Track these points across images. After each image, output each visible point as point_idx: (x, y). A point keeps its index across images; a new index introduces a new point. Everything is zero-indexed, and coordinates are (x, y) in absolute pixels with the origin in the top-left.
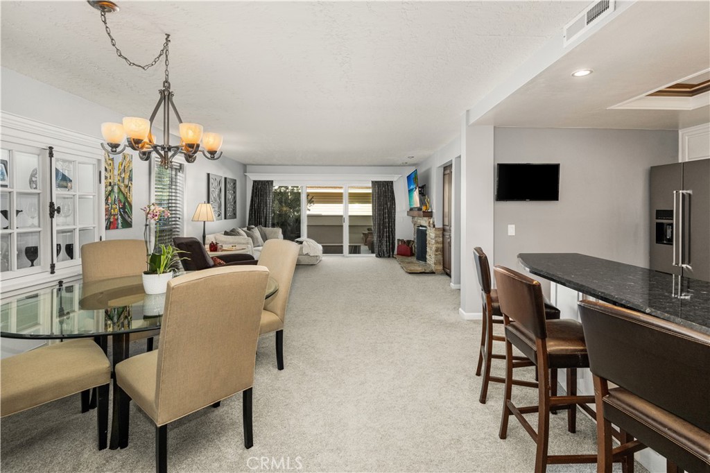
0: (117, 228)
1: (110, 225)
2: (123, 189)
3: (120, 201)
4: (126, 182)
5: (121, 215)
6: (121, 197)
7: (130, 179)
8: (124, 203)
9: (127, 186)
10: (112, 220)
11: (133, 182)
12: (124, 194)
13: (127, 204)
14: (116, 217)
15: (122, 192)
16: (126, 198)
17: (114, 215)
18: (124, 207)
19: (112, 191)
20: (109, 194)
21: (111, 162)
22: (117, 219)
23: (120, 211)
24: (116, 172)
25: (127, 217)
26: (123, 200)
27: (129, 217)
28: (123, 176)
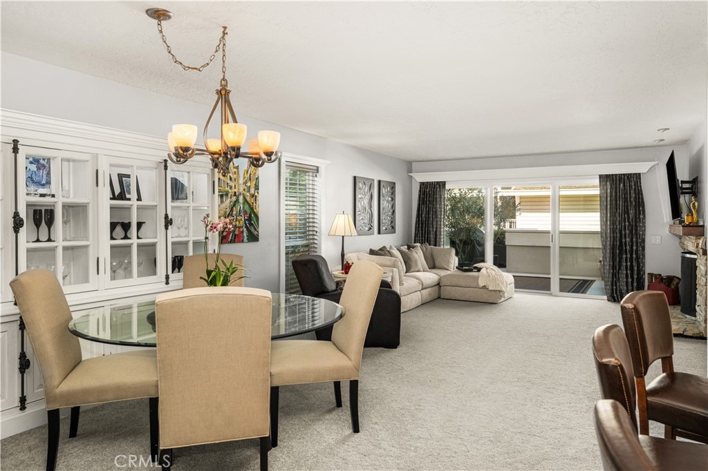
0: (243, 241)
1: (235, 238)
2: (248, 199)
3: (245, 212)
4: (252, 191)
5: (247, 227)
6: (247, 207)
7: (257, 188)
8: (250, 215)
9: (253, 196)
10: (237, 233)
11: (260, 191)
12: (249, 205)
13: (253, 215)
14: (241, 230)
15: (248, 203)
16: (252, 209)
17: (240, 228)
18: (250, 219)
19: (237, 201)
20: (234, 205)
21: (235, 170)
22: (243, 232)
23: (245, 224)
24: (241, 181)
25: (253, 230)
26: (248, 211)
27: (255, 229)
28: (248, 184)
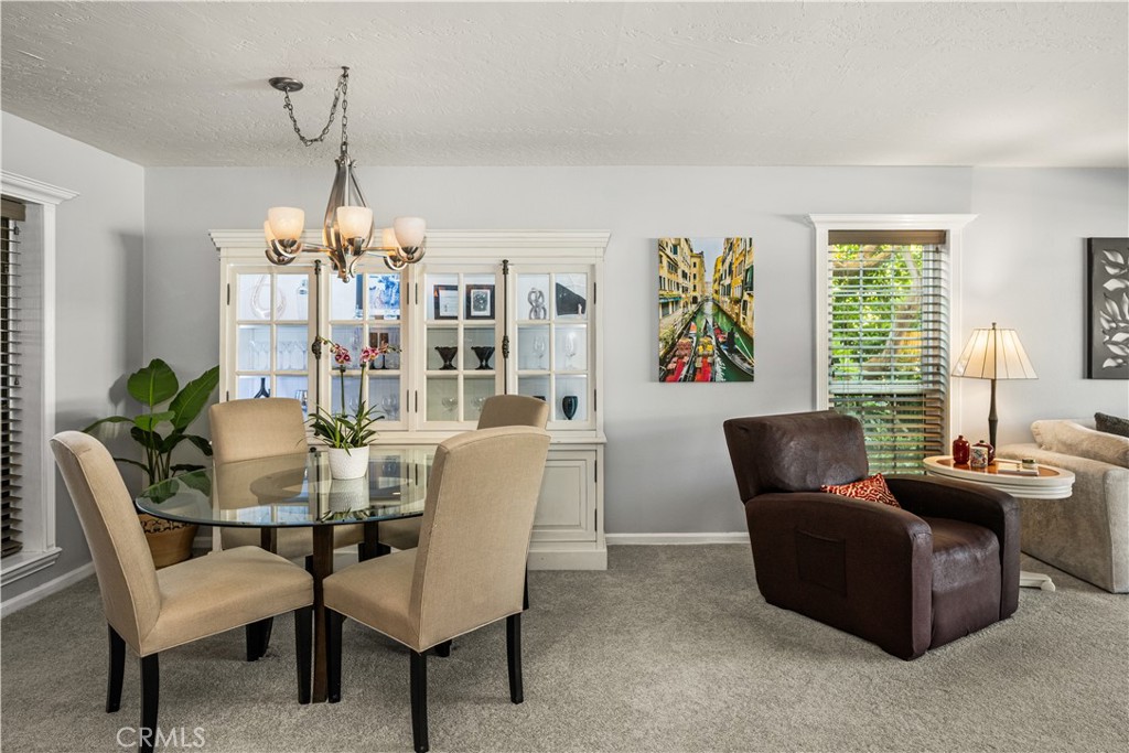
0: (712, 380)
1: (694, 373)
2: (726, 307)
3: (719, 330)
4: (736, 293)
5: (722, 355)
6: (723, 322)
7: (748, 286)
8: (731, 335)
9: (737, 301)
10: (699, 364)
11: (754, 293)
12: (729, 317)
13: (737, 335)
14: (709, 360)
15: (724, 313)
16: (736, 324)
17: (705, 357)
18: (730, 341)
19: (700, 311)
20: (693, 318)
21: (697, 260)
22: (713, 364)
23: (719, 350)
24: (709, 276)
25: (737, 361)
26: (726, 327)
27: (744, 360)
28: (727, 282)
